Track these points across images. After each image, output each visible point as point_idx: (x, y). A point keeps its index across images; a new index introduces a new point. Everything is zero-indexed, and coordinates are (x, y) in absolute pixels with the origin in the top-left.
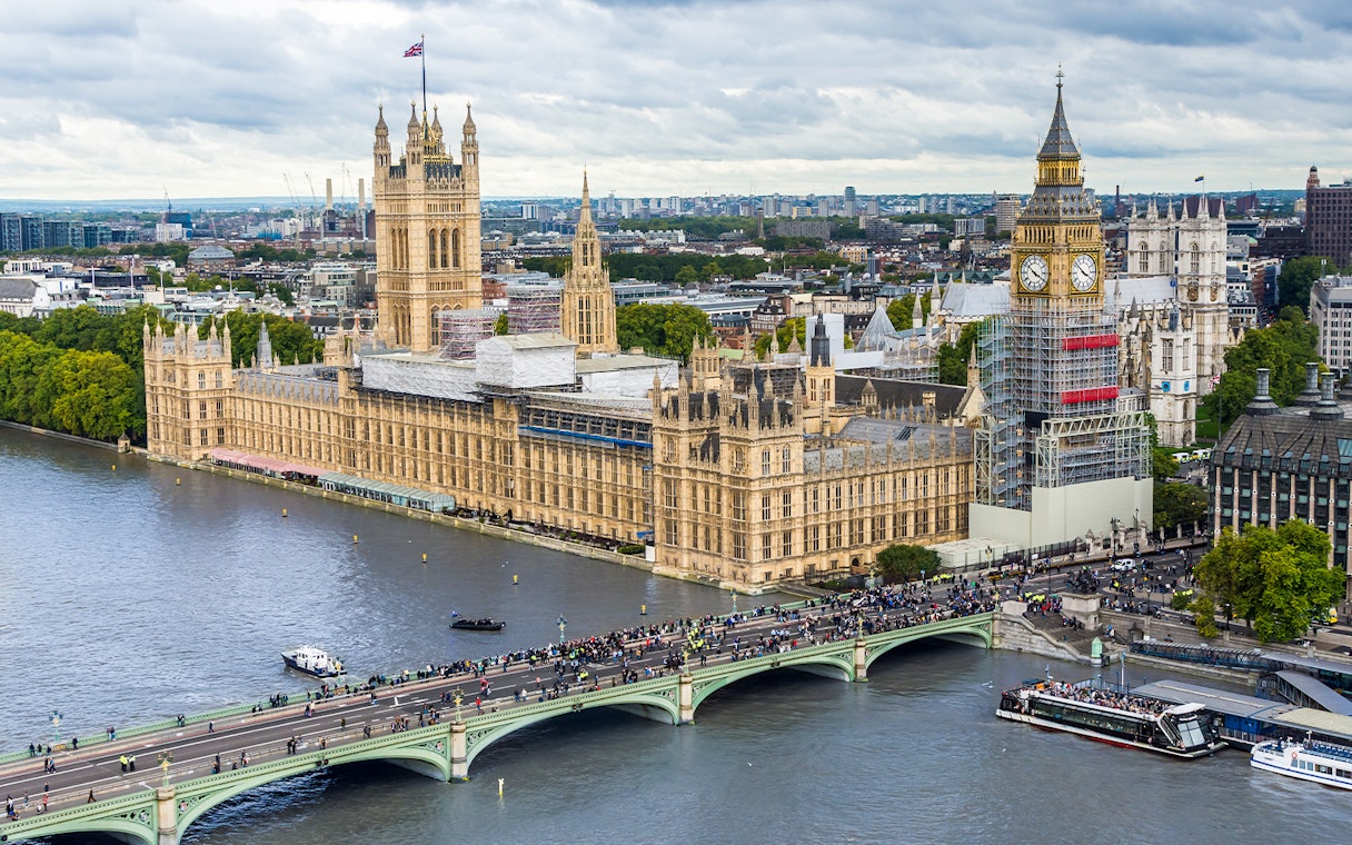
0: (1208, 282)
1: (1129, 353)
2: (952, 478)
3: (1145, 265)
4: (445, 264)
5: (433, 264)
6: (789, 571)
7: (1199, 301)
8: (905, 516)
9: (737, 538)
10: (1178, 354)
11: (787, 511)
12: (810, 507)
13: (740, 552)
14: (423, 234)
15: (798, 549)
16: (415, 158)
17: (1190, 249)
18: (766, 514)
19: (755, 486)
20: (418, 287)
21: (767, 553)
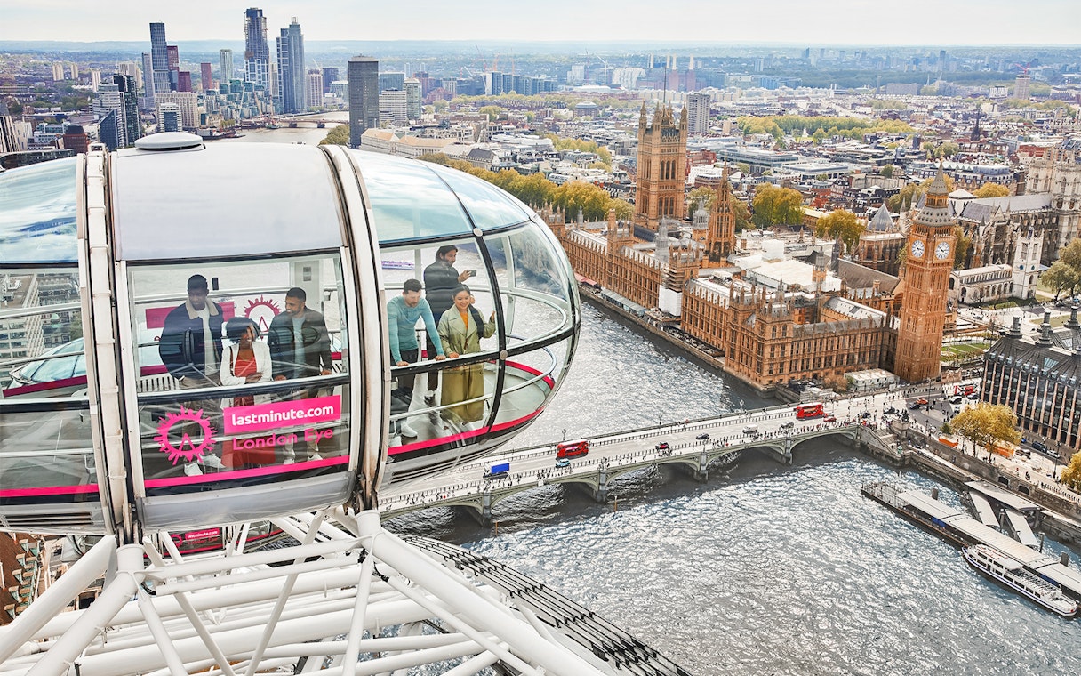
0: (1069, 199)
1: (1011, 241)
2: (869, 339)
3: (1036, 186)
4: (667, 177)
5: (662, 177)
6: (781, 380)
7: (1062, 209)
8: (843, 355)
9: (758, 364)
10: (1030, 251)
11: (782, 354)
12: (794, 352)
13: (759, 369)
14: (658, 163)
15: (786, 370)
16: (657, 128)
17: (1062, 181)
18: (772, 355)
19: (768, 343)
20: (654, 189)
21: (771, 372)
